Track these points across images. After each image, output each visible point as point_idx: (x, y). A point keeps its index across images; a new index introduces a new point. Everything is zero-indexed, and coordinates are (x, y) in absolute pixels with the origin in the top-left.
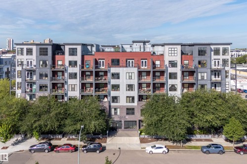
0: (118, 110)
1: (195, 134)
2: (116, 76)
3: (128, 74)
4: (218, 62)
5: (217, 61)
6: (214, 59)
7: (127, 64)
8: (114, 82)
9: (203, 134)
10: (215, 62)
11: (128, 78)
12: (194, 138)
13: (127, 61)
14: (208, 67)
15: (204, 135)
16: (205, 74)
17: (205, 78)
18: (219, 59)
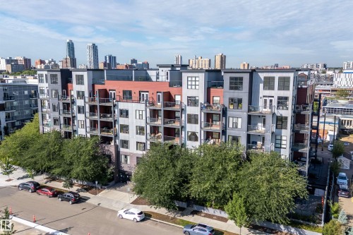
0: (128, 157)
1: (207, 207)
2: (125, 113)
3: (137, 112)
4: (271, 101)
5: (268, 99)
6: (264, 96)
7: (140, 99)
8: (122, 121)
9: (219, 209)
10: (265, 101)
11: (138, 117)
12: (205, 212)
13: (140, 95)
14: (243, 109)
15: (218, 211)
16: (240, 120)
17: (239, 126)
18: (273, 97)
